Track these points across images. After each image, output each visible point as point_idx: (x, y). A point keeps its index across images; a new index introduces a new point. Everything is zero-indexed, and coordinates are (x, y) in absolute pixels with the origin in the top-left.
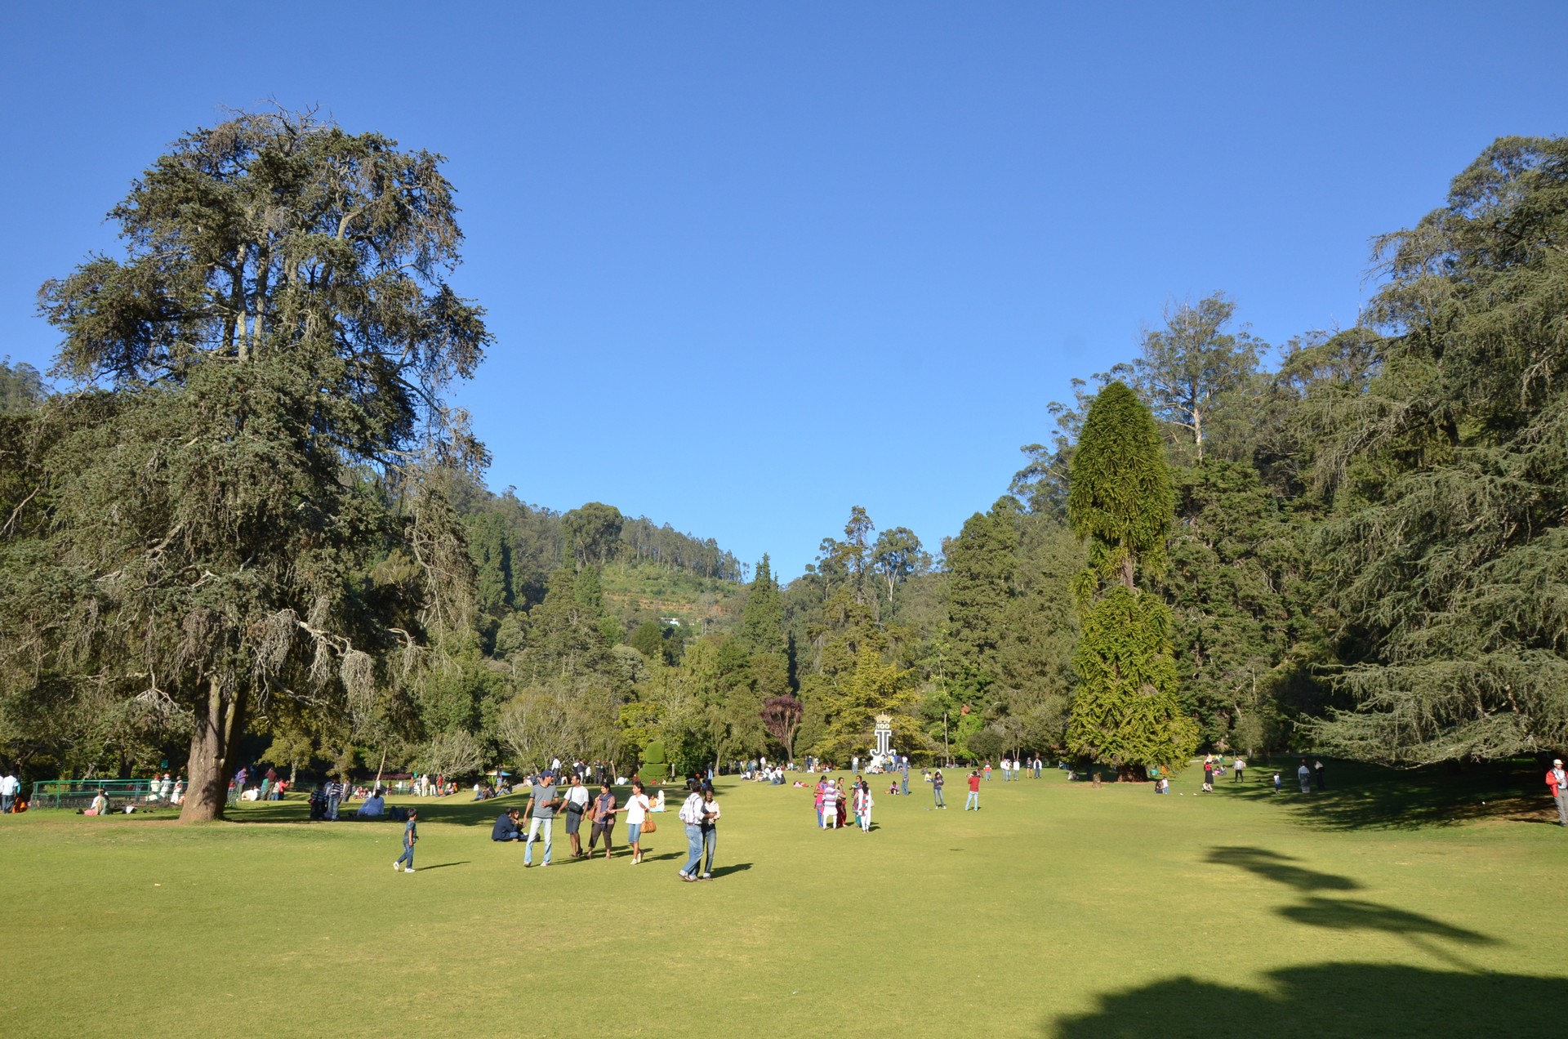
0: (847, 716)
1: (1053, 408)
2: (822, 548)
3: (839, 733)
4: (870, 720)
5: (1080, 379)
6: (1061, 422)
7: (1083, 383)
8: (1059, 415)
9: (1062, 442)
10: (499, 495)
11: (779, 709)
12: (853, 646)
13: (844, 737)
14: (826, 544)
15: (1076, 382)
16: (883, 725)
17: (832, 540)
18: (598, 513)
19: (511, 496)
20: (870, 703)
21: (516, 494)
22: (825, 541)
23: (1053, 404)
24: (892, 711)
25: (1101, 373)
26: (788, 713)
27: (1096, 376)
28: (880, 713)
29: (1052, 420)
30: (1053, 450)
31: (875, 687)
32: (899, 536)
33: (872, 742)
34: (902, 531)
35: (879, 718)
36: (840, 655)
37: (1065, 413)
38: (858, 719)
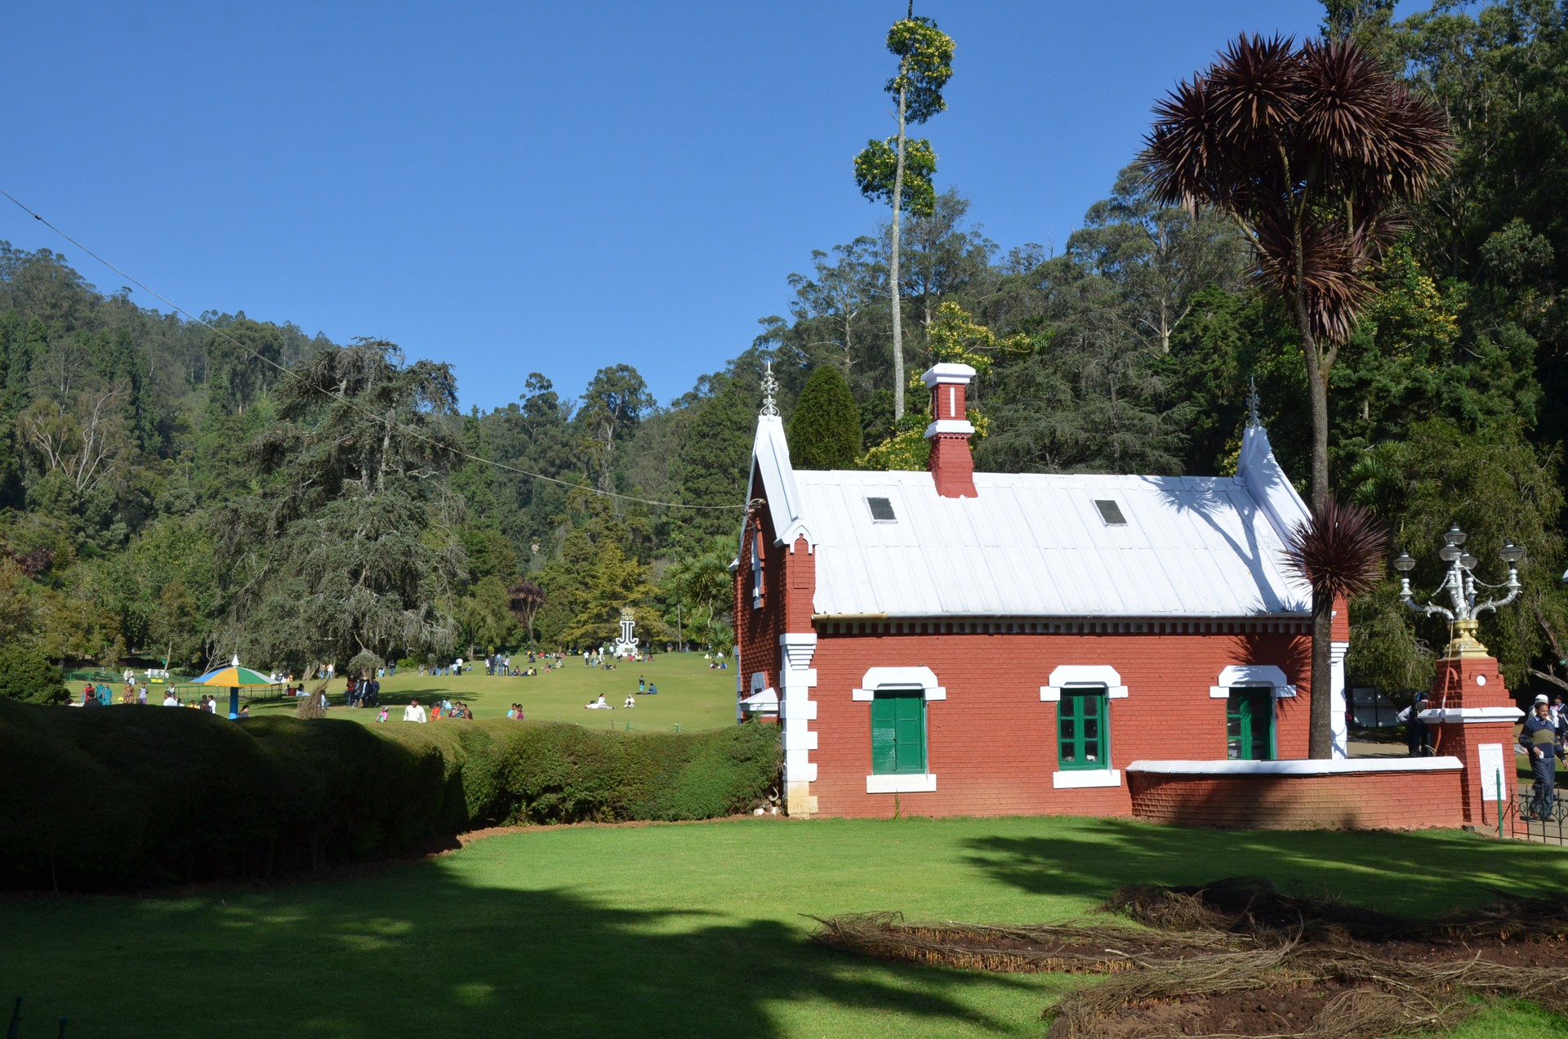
0: (594, 608)
1: (793, 279)
2: (529, 385)
3: (585, 622)
4: (615, 613)
5: (821, 250)
6: (801, 293)
7: (825, 255)
8: (799, 287)
9: (801, 314)
10: (108, 300)
11: (522, 595)
12: (593, 538)
13: (589, 627)
14: (533, 381)
15: (817, 254)
16: (628, 619)
17: (540, 375)
18: (253, 334)
19: (125, 301)
20: (614, 596)
21: (131, 298)
22: (531, 376)
23: (794, 275)
24: (635, 604)
25: (843, 244)
26: (530, 599)
27: (838, 247)
28: (625, 605)
29: (792, 292)
30: (791, 322)
31: (619, 582)
32: (620, 373)
33: (617, 631)
34: (623, 368)
35: (624, 611)
36: (581, 545)
37: (805, 284)
38: (604, 610)
